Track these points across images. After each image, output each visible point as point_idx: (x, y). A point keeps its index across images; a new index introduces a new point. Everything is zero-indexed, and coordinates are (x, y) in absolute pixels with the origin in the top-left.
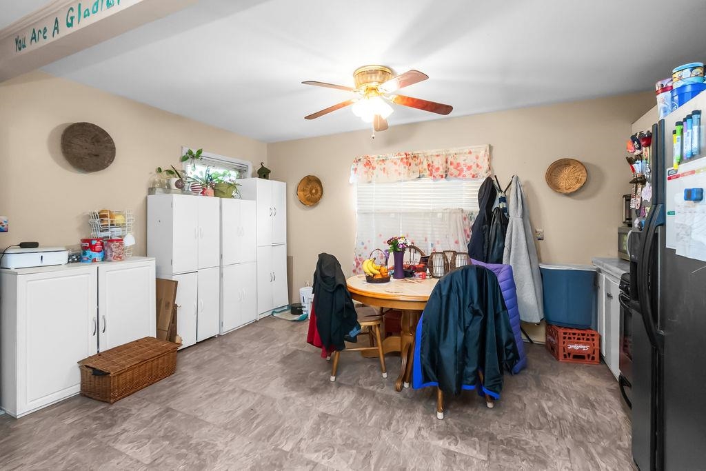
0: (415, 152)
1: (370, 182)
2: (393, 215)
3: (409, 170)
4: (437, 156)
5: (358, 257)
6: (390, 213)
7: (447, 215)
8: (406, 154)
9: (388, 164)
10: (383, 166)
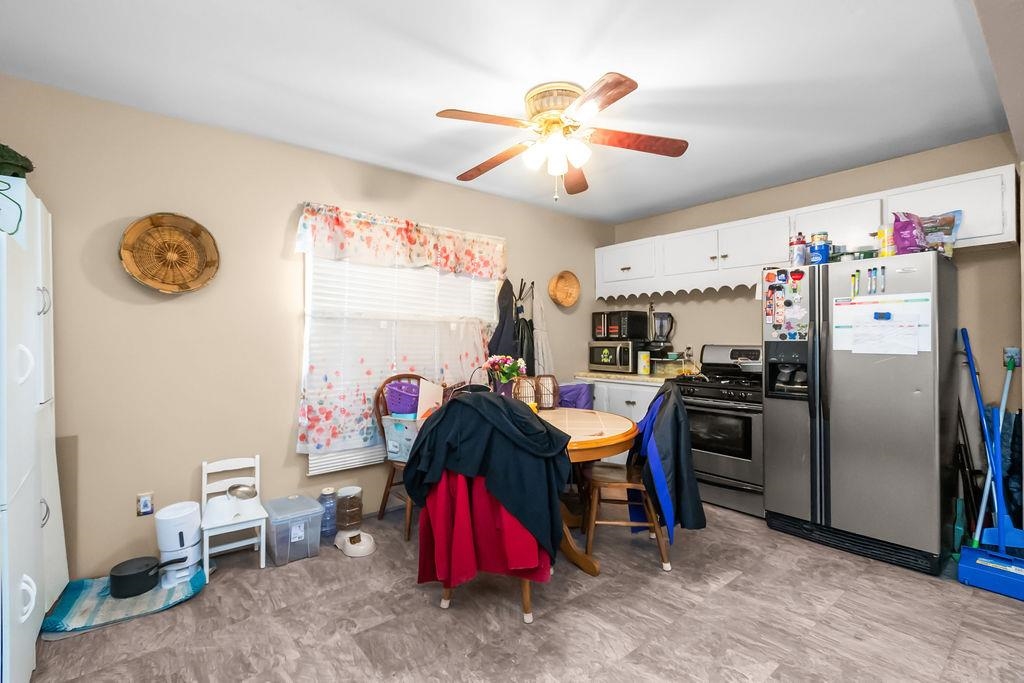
0: (420, 224)
1: (340, 260)
2: (383, 324)
3: (411, 250)
4: (449, 237)
5: (316, 407)
6: (380, 320)
7: (462, 326)
8: (408, 223)
9: (376, 233)
10: (366, 232)
